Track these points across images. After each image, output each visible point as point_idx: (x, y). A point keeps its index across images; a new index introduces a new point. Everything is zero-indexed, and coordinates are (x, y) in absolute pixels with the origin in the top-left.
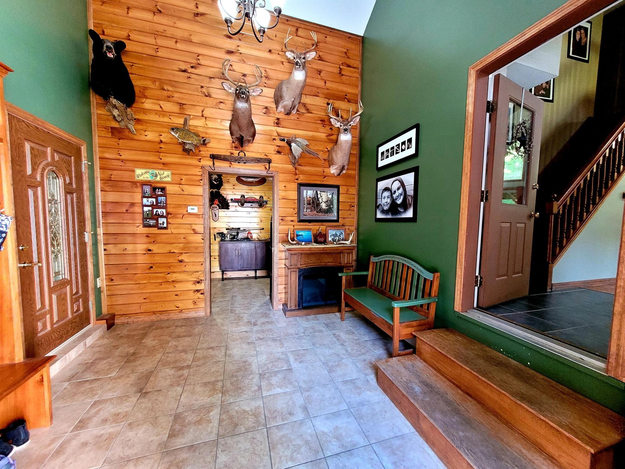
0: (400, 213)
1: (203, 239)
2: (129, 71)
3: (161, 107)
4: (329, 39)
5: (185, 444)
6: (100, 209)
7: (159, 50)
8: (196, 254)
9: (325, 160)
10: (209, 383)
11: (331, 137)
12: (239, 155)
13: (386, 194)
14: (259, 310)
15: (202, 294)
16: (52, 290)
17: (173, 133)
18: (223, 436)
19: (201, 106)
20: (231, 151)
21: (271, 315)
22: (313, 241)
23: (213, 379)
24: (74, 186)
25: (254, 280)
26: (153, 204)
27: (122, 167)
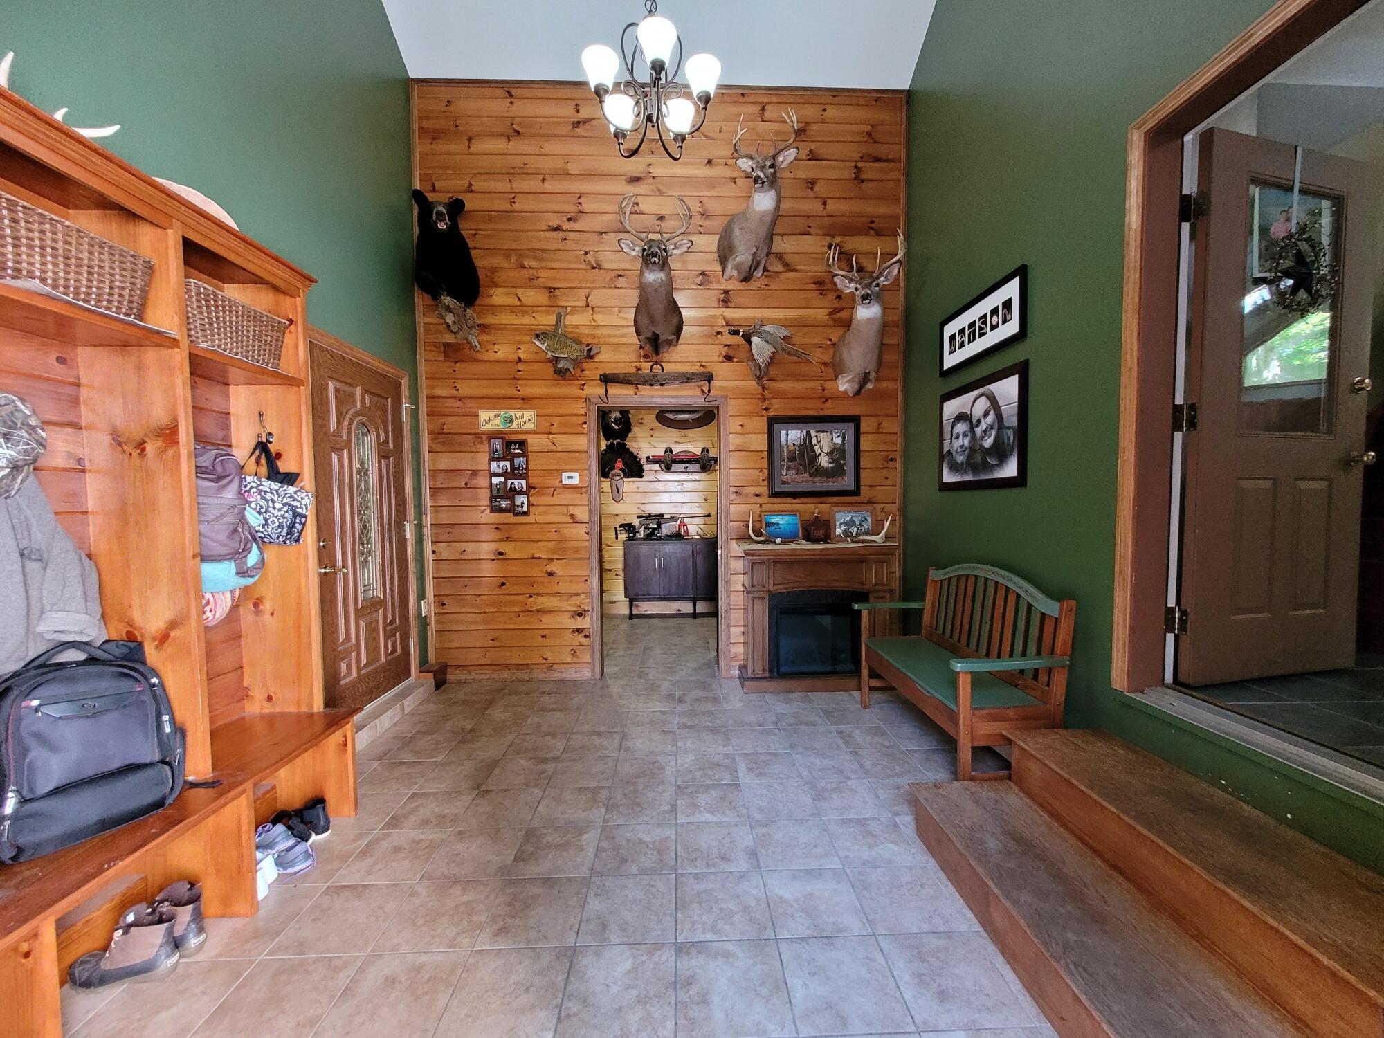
0: (991, 468)
1: (588, 534)
2: (471, 243)
3: (519, 299)
4: (831, 112)
5: (539, 874)
6: (427, 484)
7: (515, 200)
8: (575, 562)
9: (825, 364)
10: (587, 788)
11: (839, 315)
12: (651, 371)
13: (961, 427)
14: (691, 675)
15: (586, 636)
16: (360, 614)
17: (537, 343)
18: (600, 873)
19: (585, 288)
20: (637, 364)
21: (714, 686)
22: (801, 535)
23: (593, 784)
24: (391, 446)
25: (691, 620)
26: (506, 472)
27: (459, 410)
